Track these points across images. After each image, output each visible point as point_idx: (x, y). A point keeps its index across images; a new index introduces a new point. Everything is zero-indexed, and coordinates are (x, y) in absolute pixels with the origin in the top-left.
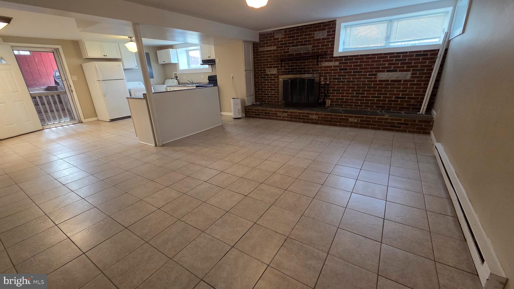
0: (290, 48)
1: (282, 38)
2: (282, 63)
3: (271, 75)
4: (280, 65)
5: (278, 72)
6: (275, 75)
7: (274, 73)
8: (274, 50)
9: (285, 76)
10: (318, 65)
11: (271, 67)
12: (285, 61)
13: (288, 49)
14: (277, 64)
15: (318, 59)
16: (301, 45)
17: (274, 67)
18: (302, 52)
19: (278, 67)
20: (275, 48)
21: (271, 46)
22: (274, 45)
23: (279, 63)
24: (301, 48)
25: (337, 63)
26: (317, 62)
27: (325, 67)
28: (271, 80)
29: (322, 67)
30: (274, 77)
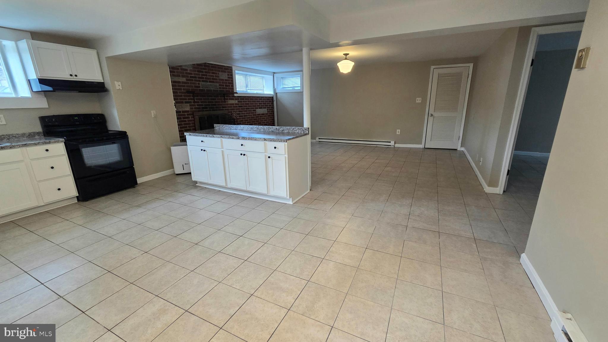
0: (200, 83)
1: (190, 70)
2: (194, 98)
3: (183, 112)
4: (192, 101)
5: (191, 108)
6: (188, 111)
7: (187, 109)
8: (183, 82)
9: (201, 113)
10: (225, 102)
11: (182, 102)
12: (198, 96)
13: (199, 84)
14: (189, 99)
15: (224, 97)
16: (210, 82)
17: (186, 102)
18: (212, 89)
19: (191, 102)
20: (184, 80)
21: (179, 76)
22: (183, 76)
23: (191, 97)
24: (211, 85)
25: (237, 102)
26: (224, 99)
27: (230, 104)
28: (184, 118)
29: (228, 104)
30: (188, 115)
